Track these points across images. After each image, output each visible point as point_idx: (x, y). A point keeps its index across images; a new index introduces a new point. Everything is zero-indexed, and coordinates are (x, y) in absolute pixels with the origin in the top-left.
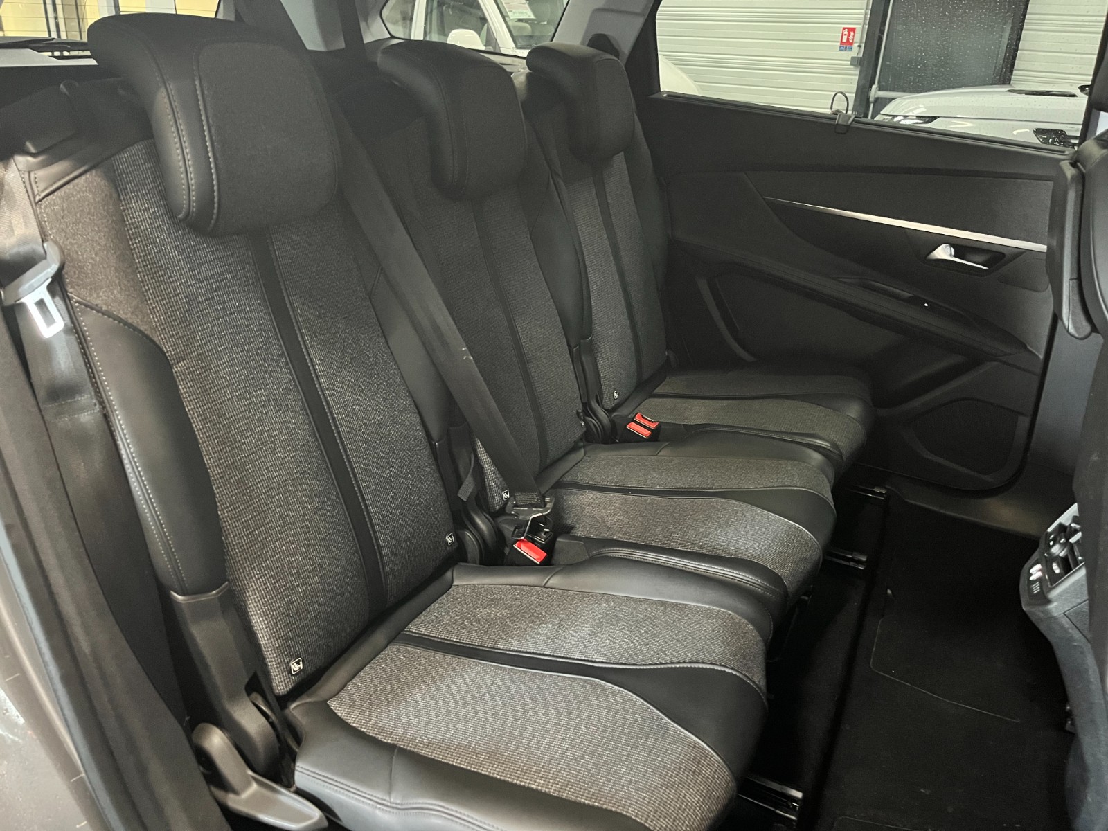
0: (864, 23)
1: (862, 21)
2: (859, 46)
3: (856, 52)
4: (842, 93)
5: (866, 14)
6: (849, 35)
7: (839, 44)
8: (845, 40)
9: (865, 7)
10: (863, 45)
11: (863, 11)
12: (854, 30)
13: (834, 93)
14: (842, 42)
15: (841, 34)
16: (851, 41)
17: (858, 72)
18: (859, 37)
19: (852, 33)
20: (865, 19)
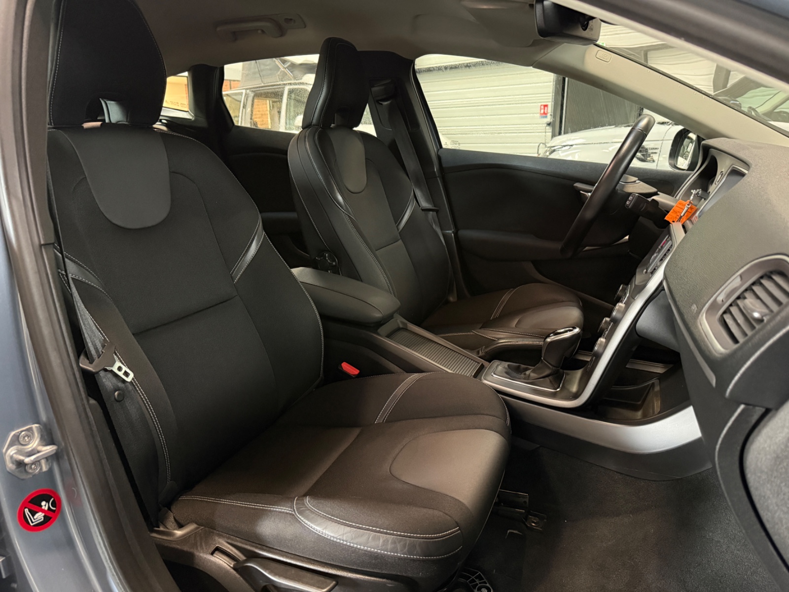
0: (552, 101)
1: (551, 100)
2: (551, 115)
3: (549, 119)
4: (543, 144)
5: (553, 96)
6: (544, 109)
7: (538, 115)
8: (542, 111)
9: (552, 92)
10: (552, 114)
11: (551, 95)
12: (546, 106)
13: (538, 145)
14: (541, 114)
15: (539, 109)
16: (546, 112)
17: (551, 130)
18: (550, 110)
19: (546, 108)
20: (552, 99)
